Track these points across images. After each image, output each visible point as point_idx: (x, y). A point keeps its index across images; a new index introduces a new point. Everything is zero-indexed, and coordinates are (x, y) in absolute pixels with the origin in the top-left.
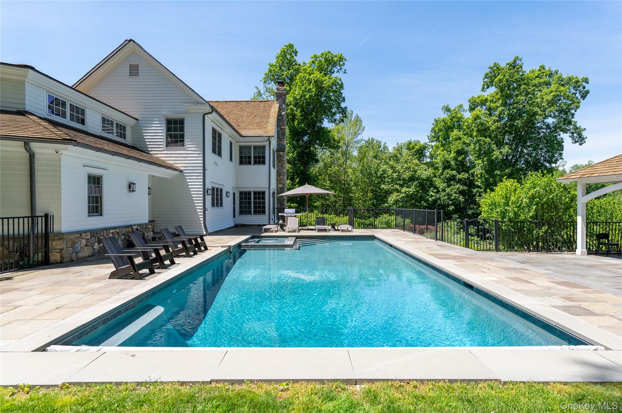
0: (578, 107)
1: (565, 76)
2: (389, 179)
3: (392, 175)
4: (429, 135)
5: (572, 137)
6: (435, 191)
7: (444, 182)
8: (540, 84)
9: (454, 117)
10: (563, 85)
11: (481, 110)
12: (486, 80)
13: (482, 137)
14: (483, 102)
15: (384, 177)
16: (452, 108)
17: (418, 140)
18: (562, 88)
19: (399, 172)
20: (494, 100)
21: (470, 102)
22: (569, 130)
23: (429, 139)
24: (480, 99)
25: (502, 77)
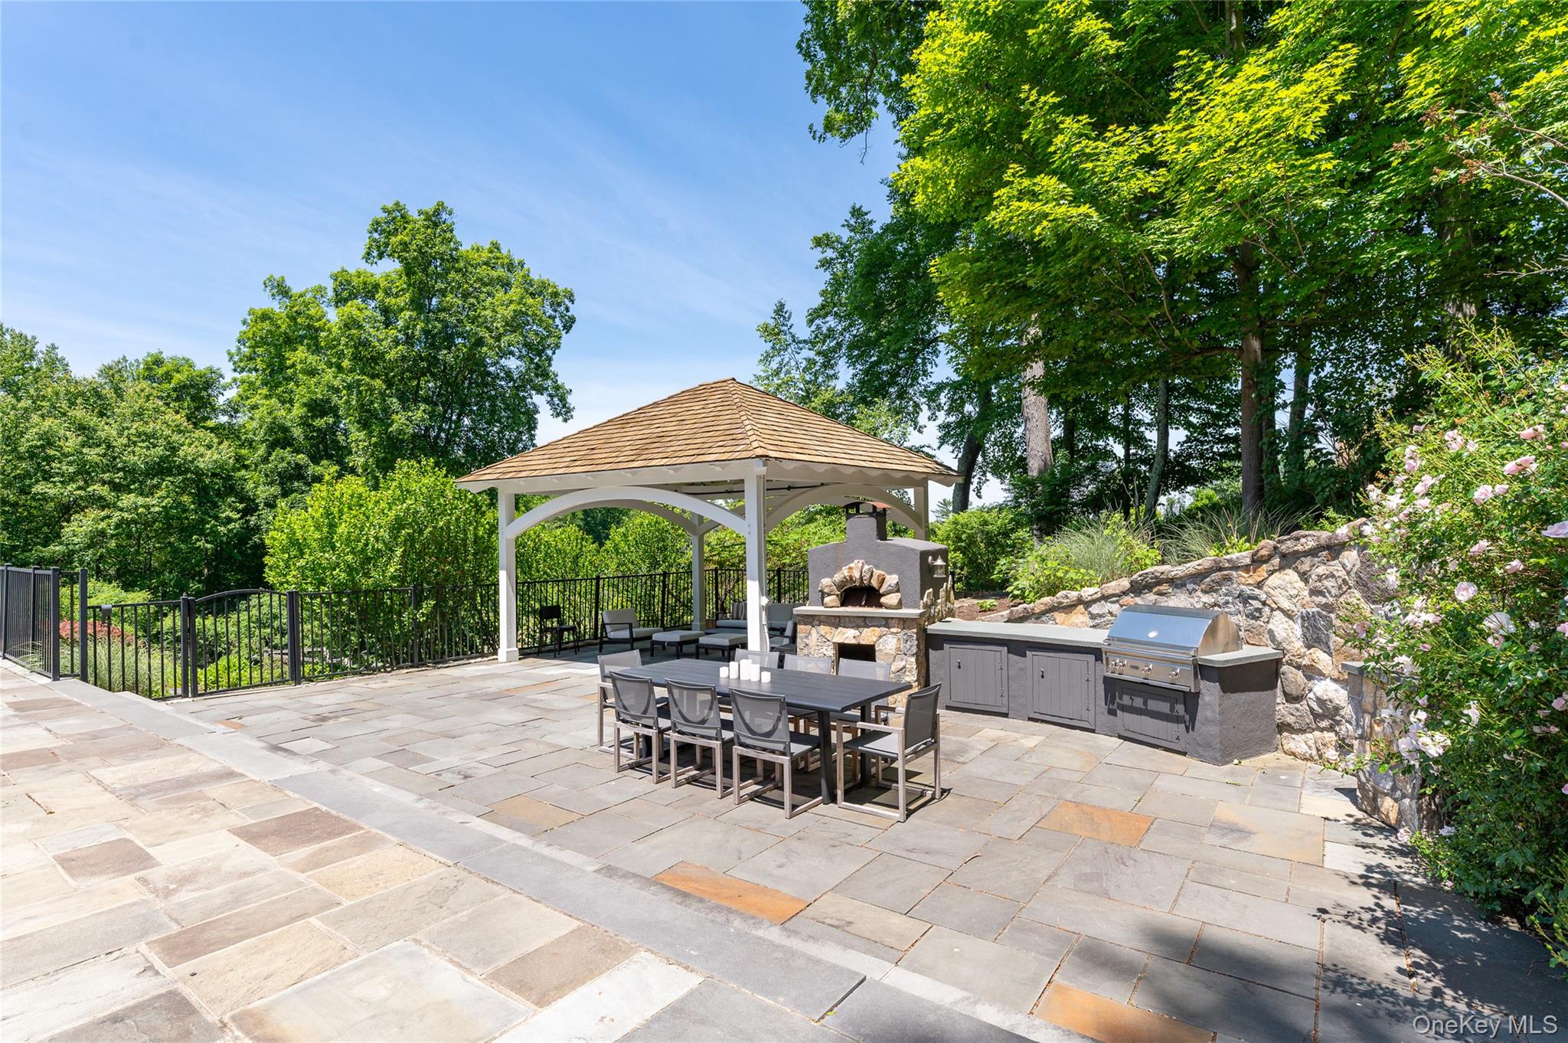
0: (557, 346)
1: (535, 276)
2: (70, 463)
3: (81, 453)
4: (234, 350)
5: (551, 403)
6: (241, 506)
7: (271, 483)
8: (491, 282)
9: (299, 313)
10: (532, 295)
11: (363, 306)
12: (376, 236)
13: (364, 374)
14: (370, 291)
15: (49, 459)
16: (296, 289)
17: (188, 356)
18: (530, 301)
19: (109, 446)
20: (394, 291)
21: (336, 280)
22: (546, 389)
23: (234, 363)
24: (361, 280)
25: (407, 239)
